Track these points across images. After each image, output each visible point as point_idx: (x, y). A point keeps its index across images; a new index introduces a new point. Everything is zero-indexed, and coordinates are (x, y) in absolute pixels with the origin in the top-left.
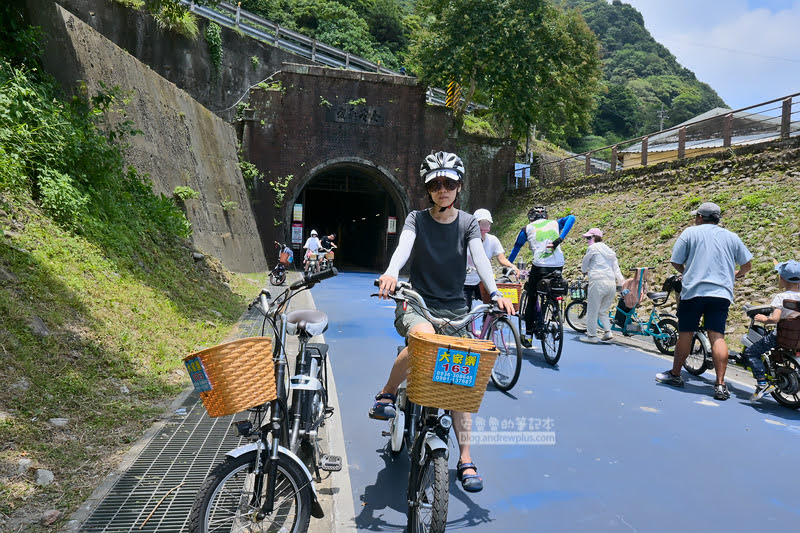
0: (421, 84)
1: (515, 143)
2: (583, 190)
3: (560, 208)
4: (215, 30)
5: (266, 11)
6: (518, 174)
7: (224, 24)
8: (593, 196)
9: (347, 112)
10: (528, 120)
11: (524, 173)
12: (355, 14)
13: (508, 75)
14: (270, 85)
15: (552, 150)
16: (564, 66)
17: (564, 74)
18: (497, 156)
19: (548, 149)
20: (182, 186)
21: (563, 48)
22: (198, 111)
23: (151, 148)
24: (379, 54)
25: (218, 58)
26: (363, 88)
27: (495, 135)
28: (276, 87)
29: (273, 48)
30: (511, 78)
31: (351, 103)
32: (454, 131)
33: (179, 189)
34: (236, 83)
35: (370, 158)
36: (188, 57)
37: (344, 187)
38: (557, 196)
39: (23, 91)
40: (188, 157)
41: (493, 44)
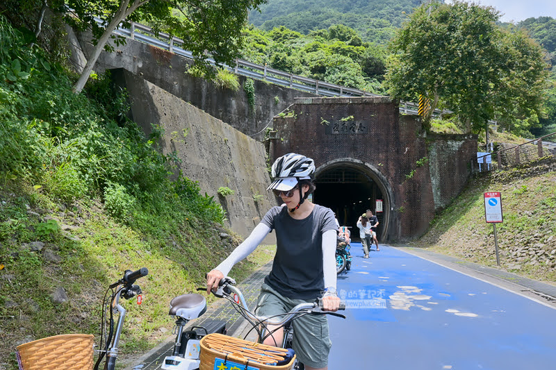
0: (394, 100)
1: (475, 137)
2: (537, 169)
3: (518, 186)
4: (250, 83)
5: (291, 67)
6: (480, 161)
7: (256, 78)
8: (547, 175)
9: (341, 127)
10: (486, 117)
11: (484, 160)
12: (351, 60)
13: (464, 85)
14: (287, 114)
15: (512, 139)
16: (512, 72)
17: (513, 79)
18: (460, 148)
19: (509, 139)
20: (224, 186)
21: (510, 58)
22: (237, 136)
23: (203, 163)
24: (370, 84)
25: (252, 101)
26: (351, 109)
27: (460, 132)
28: (291, 115)
29: (289, 89)
30: (466, 87)
31: (343, 120)
32: (423, 132)
33: (223, 189)
34: (264, 115)
35: (359, 158)
36: (233, 102)
37: (341, 180)
38: (513, 176)
39: (95, 134)
40: (229, 167)
41: (449, 64)
